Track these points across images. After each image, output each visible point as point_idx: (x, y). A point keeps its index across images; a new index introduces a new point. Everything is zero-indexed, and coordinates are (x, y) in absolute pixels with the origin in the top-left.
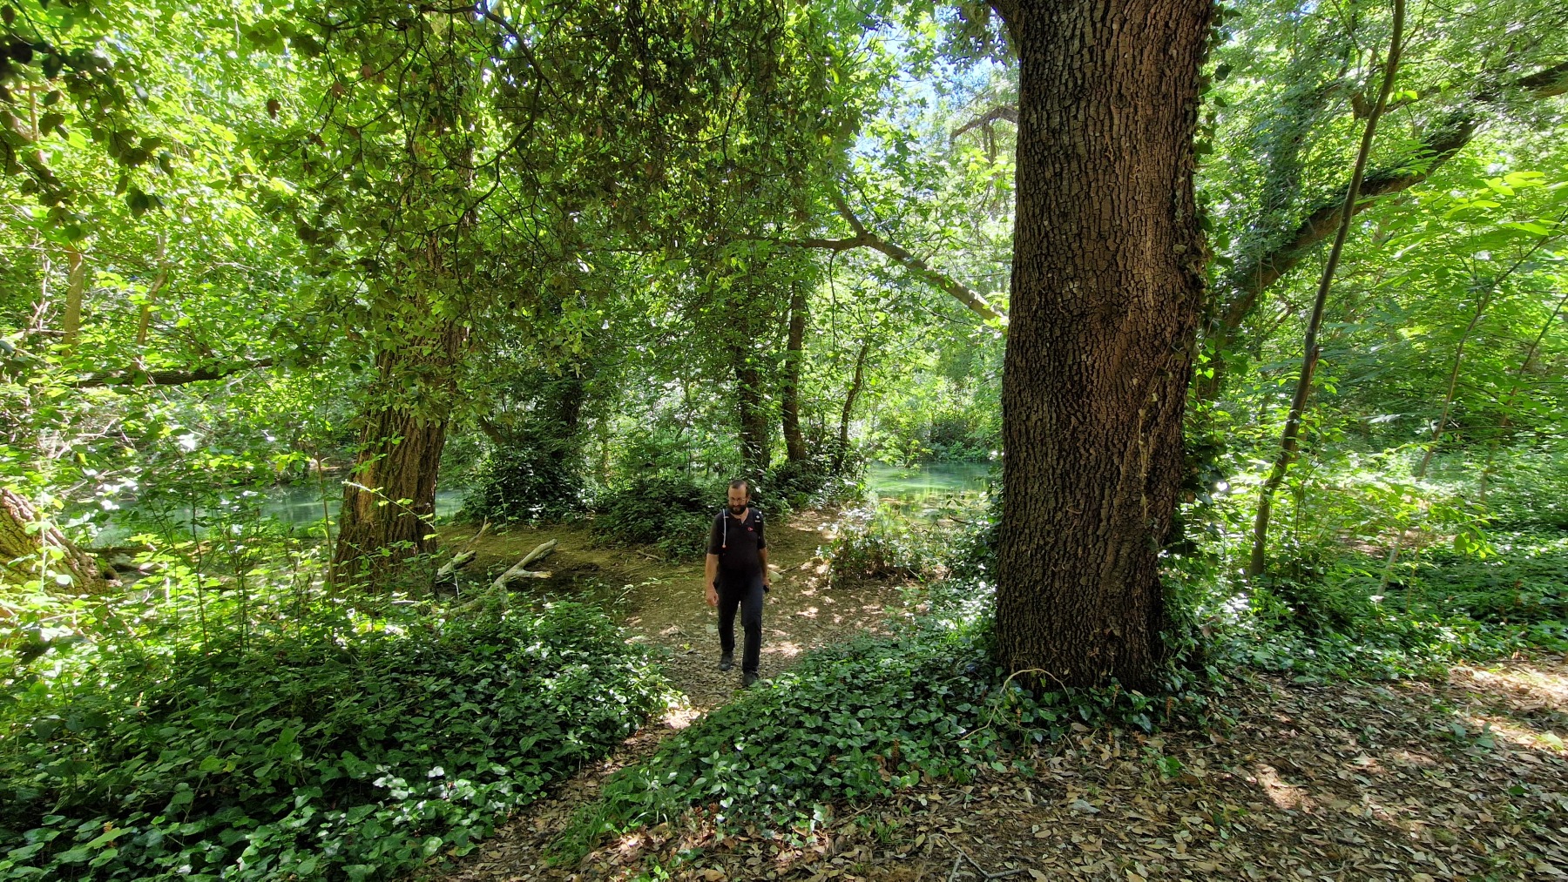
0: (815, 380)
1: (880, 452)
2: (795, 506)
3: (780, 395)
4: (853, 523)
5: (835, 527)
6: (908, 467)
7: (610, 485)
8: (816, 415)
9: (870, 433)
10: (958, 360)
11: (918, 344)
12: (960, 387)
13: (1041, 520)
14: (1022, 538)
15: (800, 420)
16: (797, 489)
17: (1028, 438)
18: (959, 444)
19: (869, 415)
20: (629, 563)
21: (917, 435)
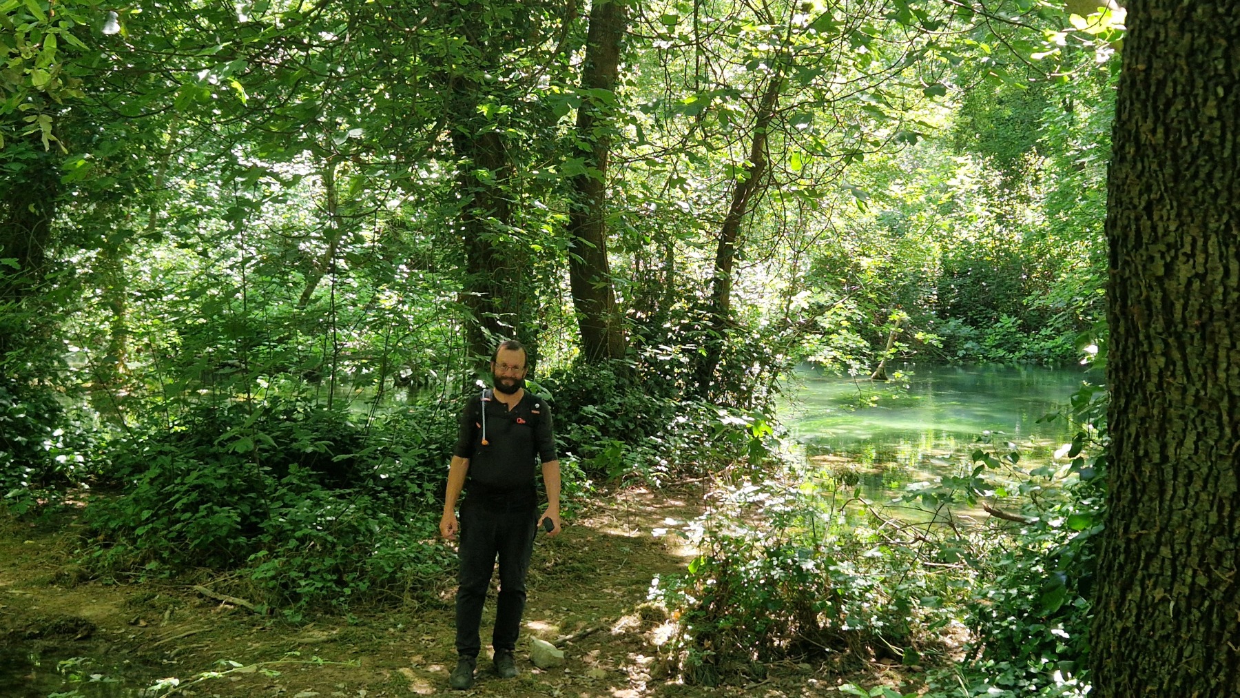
0: (650, 162)
1: (811, 341)
2: (599, 475)
3: (565, 200)
4: (741, 520)
5: (697, 529)
6: (881, 377)
7: (131, 421)
8: (652, 247)
9: (788, 294)
10: (1008, 112)
11: (909, 73)
12: (1013, 178)
13: (1199, 524)
14: (1155, 567)
15: (614, 260)
16: (604, 430)
17: (1169, 323)
18: (1007, 321)
19: (784, 250)
20: (174, 619)
21: (905, 298)
